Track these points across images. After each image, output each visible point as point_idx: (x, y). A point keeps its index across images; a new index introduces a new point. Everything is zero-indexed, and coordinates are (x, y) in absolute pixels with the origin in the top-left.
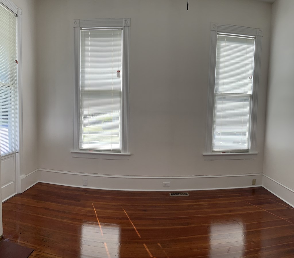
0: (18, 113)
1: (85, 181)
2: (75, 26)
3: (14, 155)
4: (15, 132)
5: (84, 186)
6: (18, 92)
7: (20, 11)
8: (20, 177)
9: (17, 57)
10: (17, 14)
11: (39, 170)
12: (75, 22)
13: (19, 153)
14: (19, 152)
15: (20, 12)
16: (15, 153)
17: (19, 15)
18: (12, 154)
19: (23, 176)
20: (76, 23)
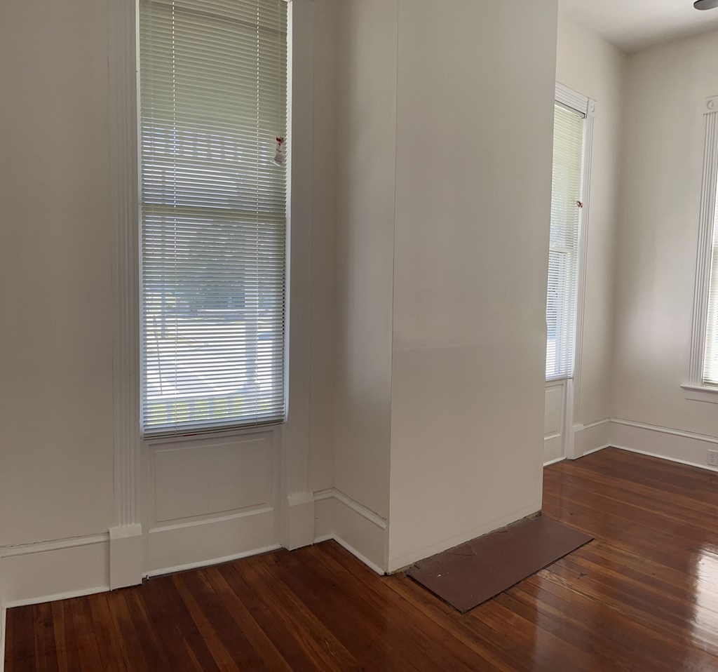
0: (576, 302)
1: (713, 455)
2: (709, 111)
3: (563, 382)
4: (568, 338)
5: (709, 465)
6: (578, 262)
7: (592, 104)
8: (574, 426)
9: (581, 195)
10: (585, 113)
11: (612, 420)
12: (708, 104)
13: (573, 380)
14: (573, 378)
15: (592, 107)
16: (565, 379)
17: (590, 114)
18: (561, 380)
19: (579, 427)
20: (710, 104)
